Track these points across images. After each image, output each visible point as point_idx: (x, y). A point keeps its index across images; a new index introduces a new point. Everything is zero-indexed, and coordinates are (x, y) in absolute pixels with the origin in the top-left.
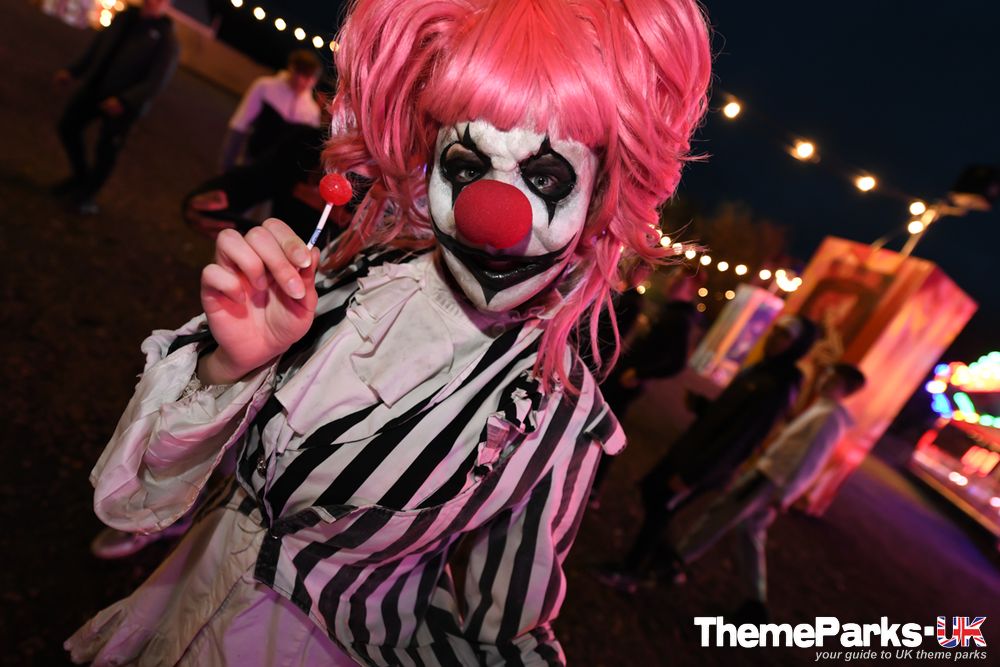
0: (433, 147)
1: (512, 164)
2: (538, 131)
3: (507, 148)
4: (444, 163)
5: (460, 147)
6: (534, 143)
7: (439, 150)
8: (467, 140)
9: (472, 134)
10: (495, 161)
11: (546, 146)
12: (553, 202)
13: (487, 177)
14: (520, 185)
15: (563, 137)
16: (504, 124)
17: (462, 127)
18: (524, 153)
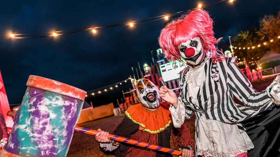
0: (178, 49)
1: (189, 45)
2: (190, 40)
3: (187, 44)
4: (180, 50)
5: (182, 47)
6: (190, 41)
7: (179, 49)
8: (182, 46)
9: (182, 45)
10: (187, 46)
11: (191, 41)
12: (196, 46)
13: (187, 48)
14: (191, 47)
15: (193, 38)
16: (185, 42)
17: (181, 45)
18: (189, 43)
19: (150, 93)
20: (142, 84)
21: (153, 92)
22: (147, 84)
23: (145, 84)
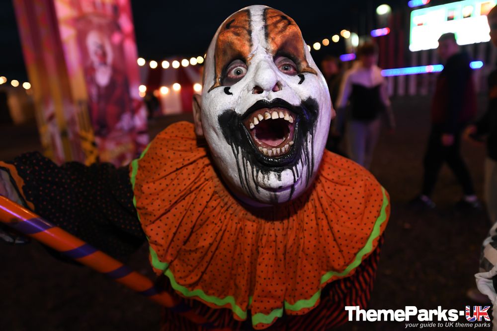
19: (279, 104)
20: (250, 32)
21: (296, 102)
22: (279, 39)
23: (267, 35)
